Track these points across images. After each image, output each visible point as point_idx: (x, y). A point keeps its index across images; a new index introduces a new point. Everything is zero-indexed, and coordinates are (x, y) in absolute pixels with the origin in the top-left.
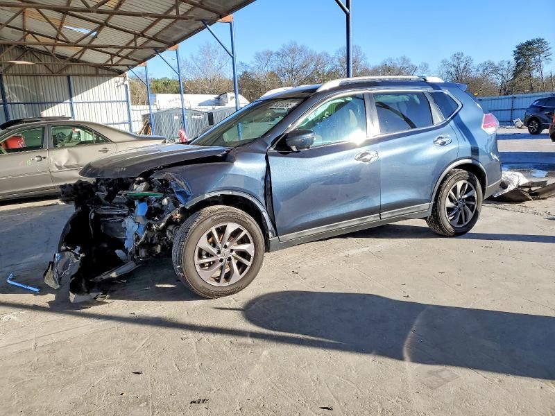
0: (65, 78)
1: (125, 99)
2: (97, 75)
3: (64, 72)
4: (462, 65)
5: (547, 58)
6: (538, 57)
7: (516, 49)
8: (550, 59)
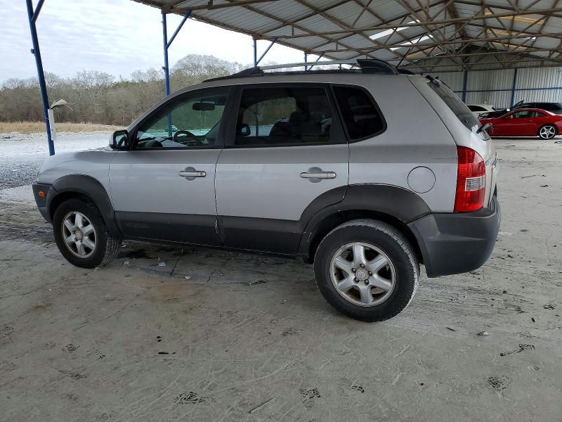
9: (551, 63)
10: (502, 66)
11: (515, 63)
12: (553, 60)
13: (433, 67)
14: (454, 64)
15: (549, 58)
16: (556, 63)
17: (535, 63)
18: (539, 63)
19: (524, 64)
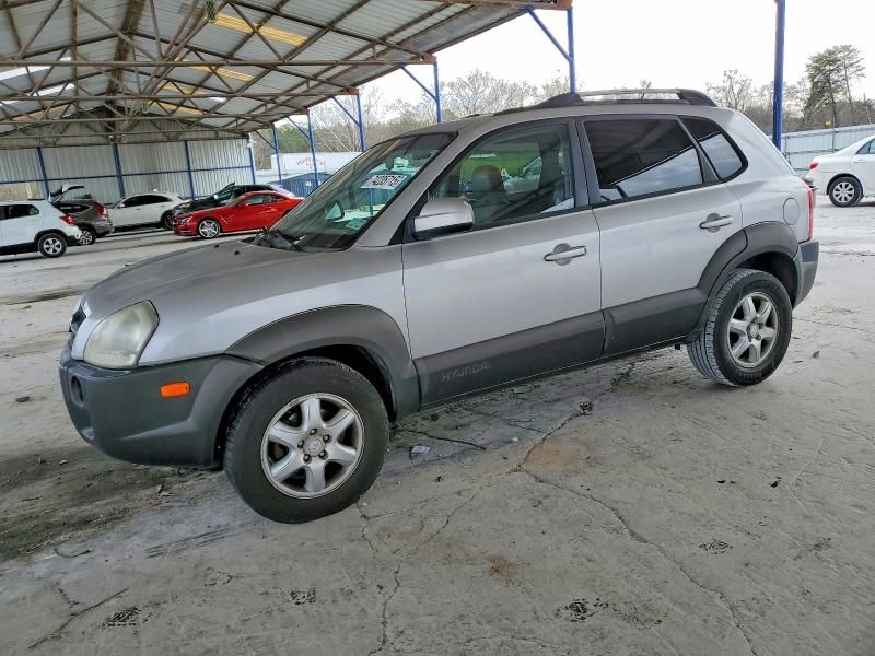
0: (182, 144)
1: (249, 164)
2: (217, 138)
3: (181, 137)
4: (736, 88)
5: (859, 73)
6: (843, 73)
7: (810, 62)
8: (863, 75)
9: (227, 134)
10: (165, 138)
11: (181, 133)
12: (229, 131)
13: (58, 138)
14: (92, 133)
15: (224, 128)
16: (233, 135)
17: (207, 134)
18: (212, 134)
19: (194, 135)
